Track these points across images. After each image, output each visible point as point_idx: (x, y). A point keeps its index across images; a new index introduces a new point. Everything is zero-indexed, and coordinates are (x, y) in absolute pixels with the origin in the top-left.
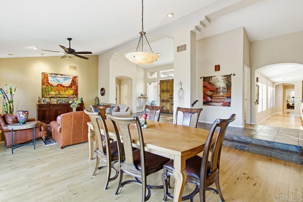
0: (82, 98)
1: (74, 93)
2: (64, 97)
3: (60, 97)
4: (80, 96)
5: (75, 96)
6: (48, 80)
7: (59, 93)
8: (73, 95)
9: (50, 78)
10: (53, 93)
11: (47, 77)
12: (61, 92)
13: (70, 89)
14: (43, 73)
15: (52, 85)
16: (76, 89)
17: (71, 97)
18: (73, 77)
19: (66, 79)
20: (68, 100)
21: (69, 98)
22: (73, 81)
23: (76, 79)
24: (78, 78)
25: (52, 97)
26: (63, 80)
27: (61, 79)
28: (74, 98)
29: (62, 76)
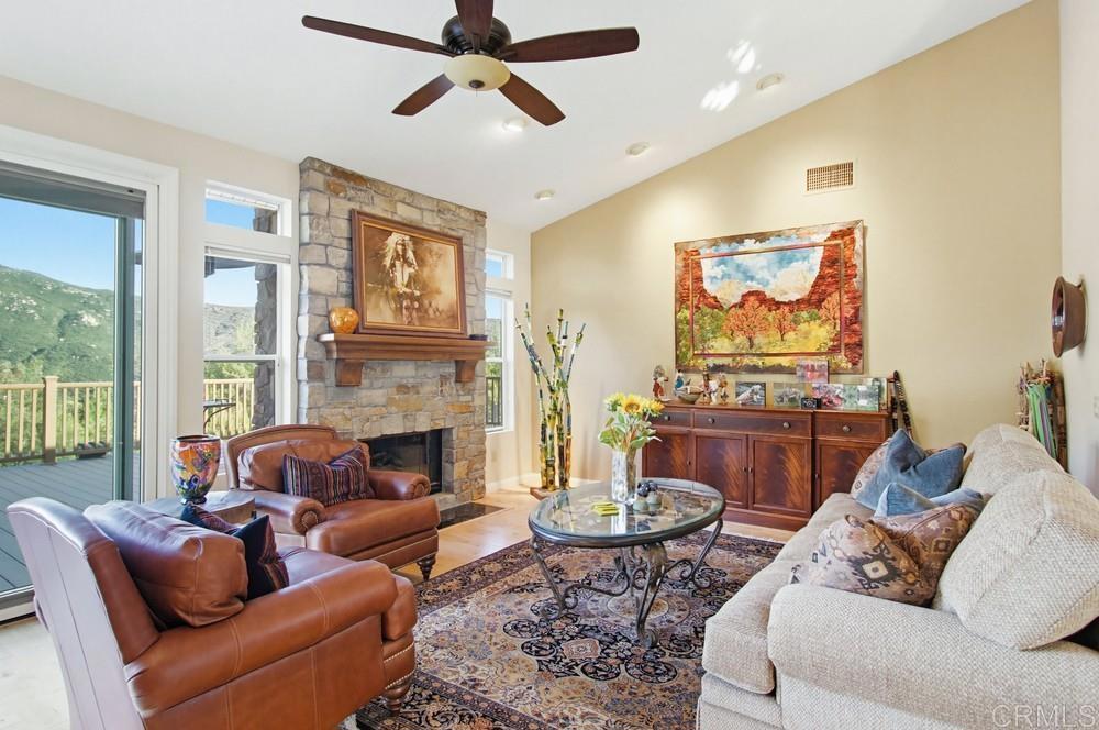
0: (897, 377)
1: (837, 338)
2: (778, 369)
3: (754, 369)
4: (879, 364)
5: (842, 360)
6: (699, 279)
7: (751, 347)
8: (834, 350)
9: (708, 268)
10: (721, 345)
11: (698, 265)
12: (759, 339)
13: (812, 318)
14: (678, 248)
15: (716, 304)
16: (849, 312)
17: (813, 369)
18: (834, 236)
19: (786, 255)
20: (791, 386)
21: (803, 376)
22: (830, 261)
23: (853, 241)
24: (864, 237)
25: (718, 368)
26: (769, 267)
27: (762, 260)
28: (833, 372)
29: (766, 245)
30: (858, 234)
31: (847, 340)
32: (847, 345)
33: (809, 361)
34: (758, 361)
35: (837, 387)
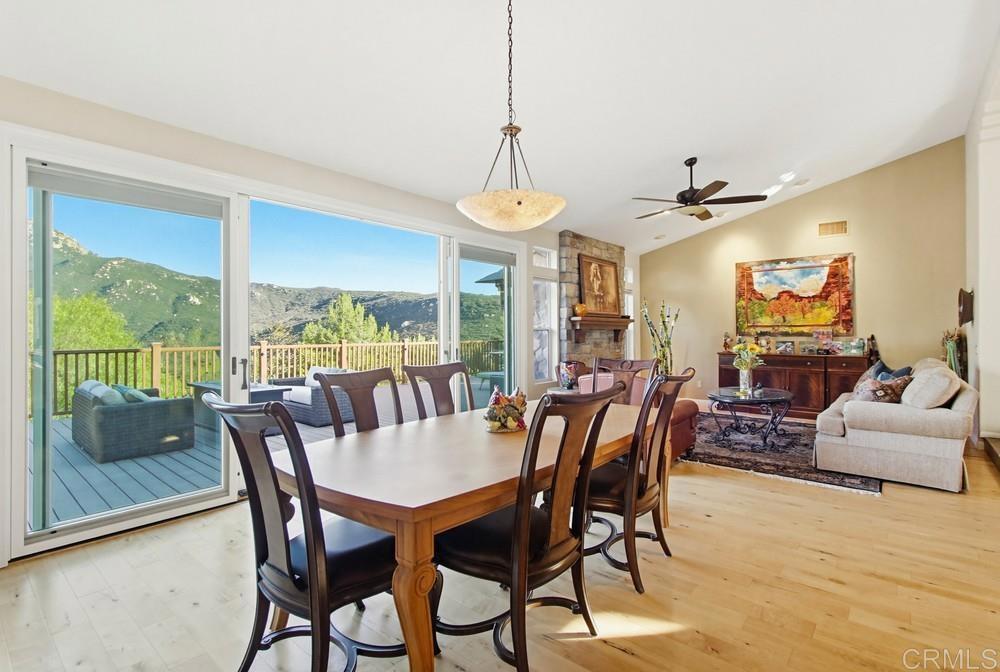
0: (873, 338)
1: (838, 316)
2: (801, 334)
3: (786, 334)
4: (862, 330)
5: (840, 329)
6: (751, 284)
7: (785, 321)
8: (835, 323)
9: (757, 277)
10: (765, 320)
11: (750, 276)
12: (789, 317)
13: (822, 306)
14: (738, 266)
15: (762, 298)
16: (844, 302)
17: (823, 334)
18: (836, 261)
19: (805, 271)
20: (811, 343)
21: (817, 337)
22: (833, 274)
23: (847, 264)
24: (854, 261)
25: (763, 334)
26: (795, 278)
27: (791, 274)
28: (836, 335)
29: (794, 265)
30: (850, 261)
31: (844, 318)
32: (843, 321)
33: (821, 330)
34: (787, 329)
35: (839, 343)
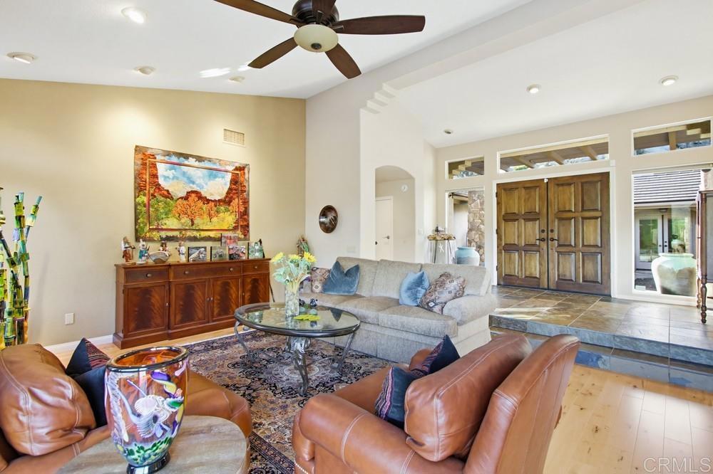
0: (260, 242)
1: (237, 222)
2: (208, 239)
3: (195, 239)
5: (239, 234)
6: (155, 176)
7: (192, 225)
8: (235, 228)
9: (162, 169)
10: (172, 223)
11: (154, 166)
12: (198, 221)
13: (227, 210)
14: (137, 149)
15: (168, 195)
16: (242, 209)
18: (236, 169)
19: (213, 173)
21: (225, 242)
22: (234, 182)
23: (244, 174)
24: (249, 173)
25: (169, 239)
26: (203, 178)
27: (200, 173)
29: (202, 164)
30: (246, 171)
31: (242, 224)
32: (241, 226)
33: (228, 235)
34: (196, 234)
